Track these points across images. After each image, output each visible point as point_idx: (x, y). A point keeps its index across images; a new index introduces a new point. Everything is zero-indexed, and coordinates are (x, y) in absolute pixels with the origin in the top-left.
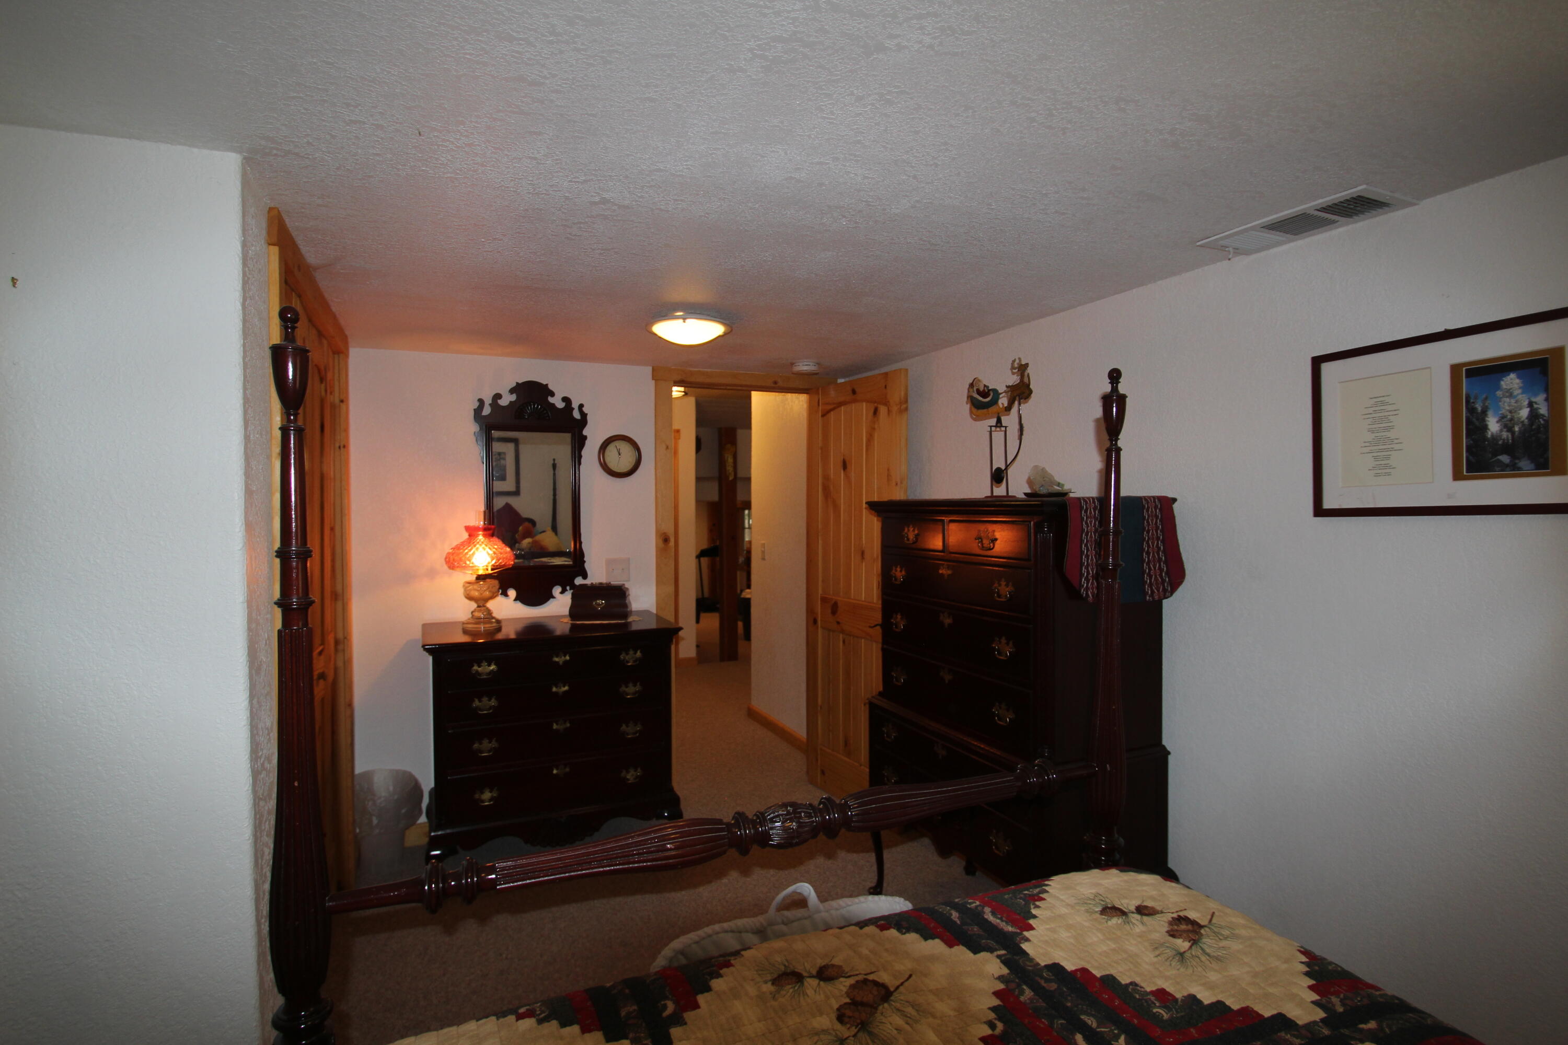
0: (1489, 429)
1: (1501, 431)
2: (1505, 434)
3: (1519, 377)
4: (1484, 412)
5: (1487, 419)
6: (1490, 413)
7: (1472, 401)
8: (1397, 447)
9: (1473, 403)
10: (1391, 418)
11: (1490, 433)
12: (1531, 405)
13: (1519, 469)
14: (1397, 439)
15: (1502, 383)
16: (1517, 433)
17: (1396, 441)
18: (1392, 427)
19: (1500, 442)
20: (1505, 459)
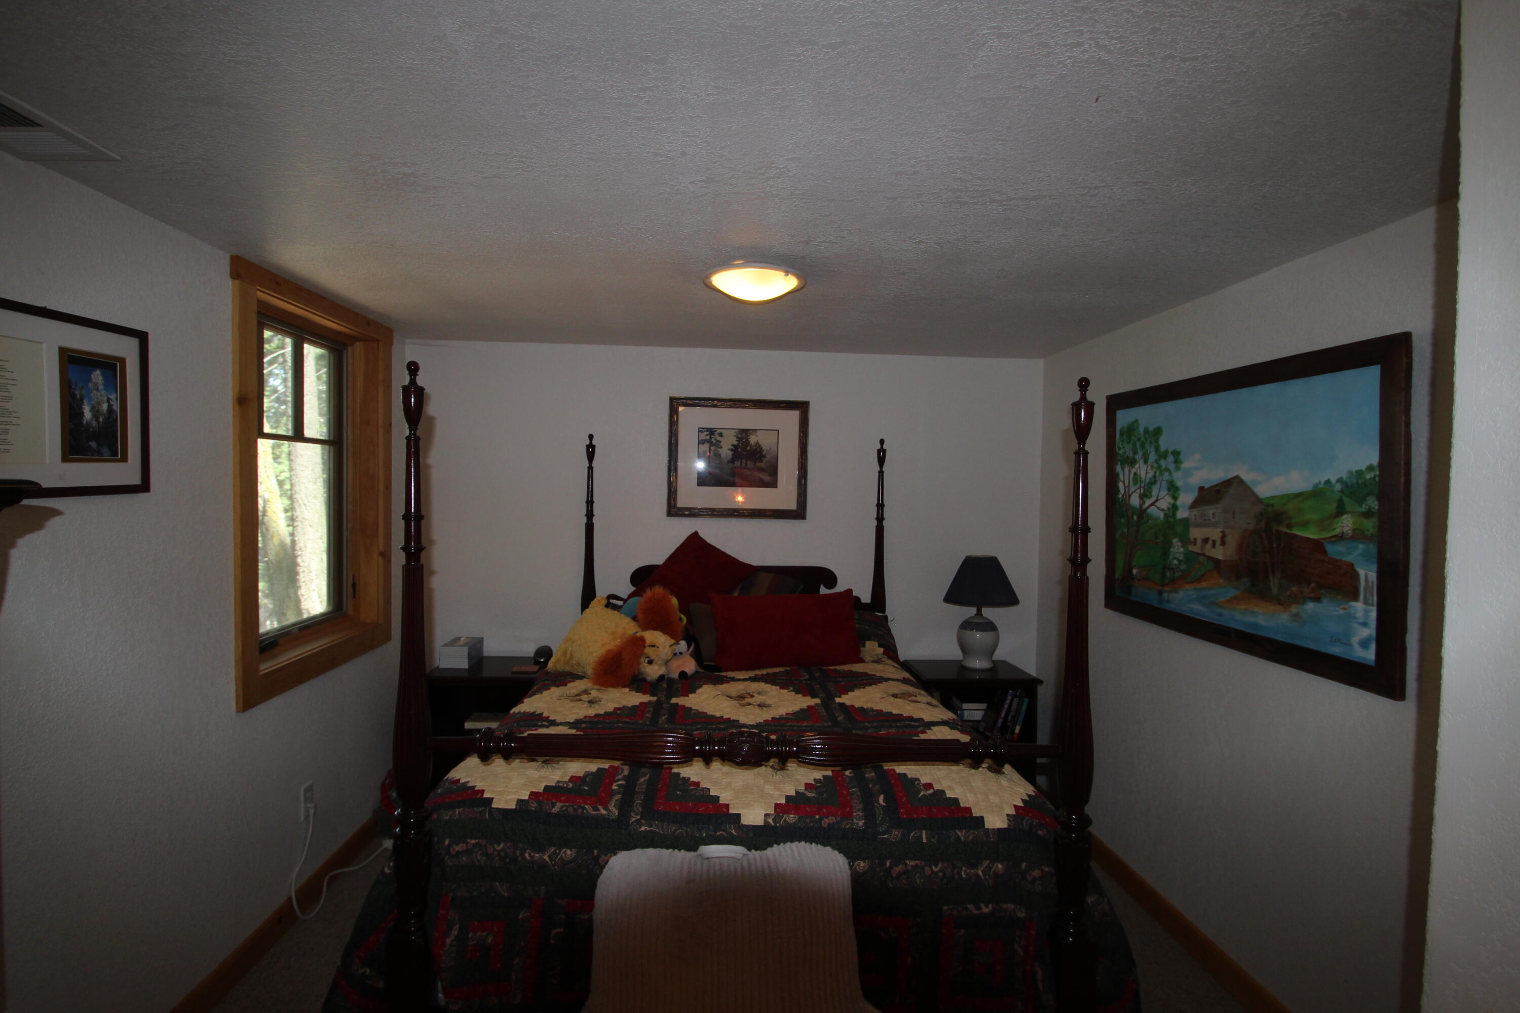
0: (85, 417)
1: (92, 419)
2: (94, 423)
3: (103, 375)
4: (82, 400)
5: (83, 407)
6: (85, 401)
7: (73, 387)
8: (15, 421)
9: (74, 389)
10: (9, 387)
11: (85, 420)
12: (108, 400)
13: (102, 455)
14: (16, 412)
15: (93, 376)
16: (101, 423)
17: (14, 415)
18: (10, 398)
19: (91, 430)
20: (93, 444)
